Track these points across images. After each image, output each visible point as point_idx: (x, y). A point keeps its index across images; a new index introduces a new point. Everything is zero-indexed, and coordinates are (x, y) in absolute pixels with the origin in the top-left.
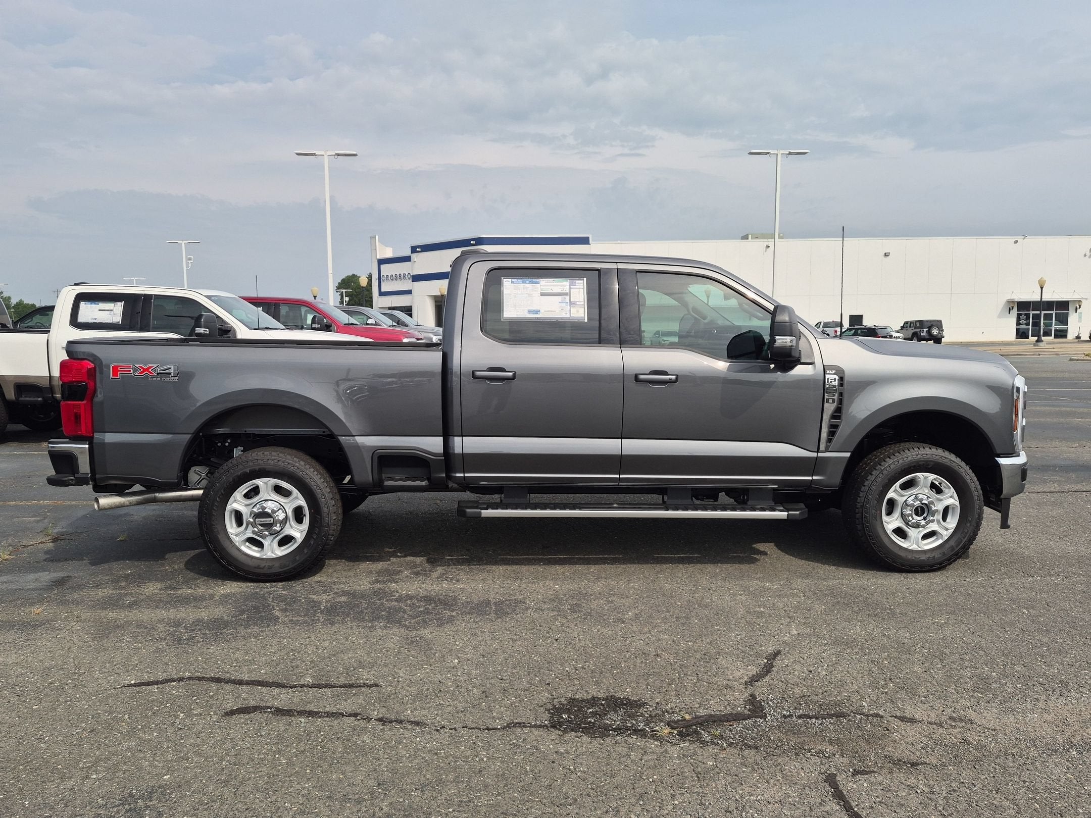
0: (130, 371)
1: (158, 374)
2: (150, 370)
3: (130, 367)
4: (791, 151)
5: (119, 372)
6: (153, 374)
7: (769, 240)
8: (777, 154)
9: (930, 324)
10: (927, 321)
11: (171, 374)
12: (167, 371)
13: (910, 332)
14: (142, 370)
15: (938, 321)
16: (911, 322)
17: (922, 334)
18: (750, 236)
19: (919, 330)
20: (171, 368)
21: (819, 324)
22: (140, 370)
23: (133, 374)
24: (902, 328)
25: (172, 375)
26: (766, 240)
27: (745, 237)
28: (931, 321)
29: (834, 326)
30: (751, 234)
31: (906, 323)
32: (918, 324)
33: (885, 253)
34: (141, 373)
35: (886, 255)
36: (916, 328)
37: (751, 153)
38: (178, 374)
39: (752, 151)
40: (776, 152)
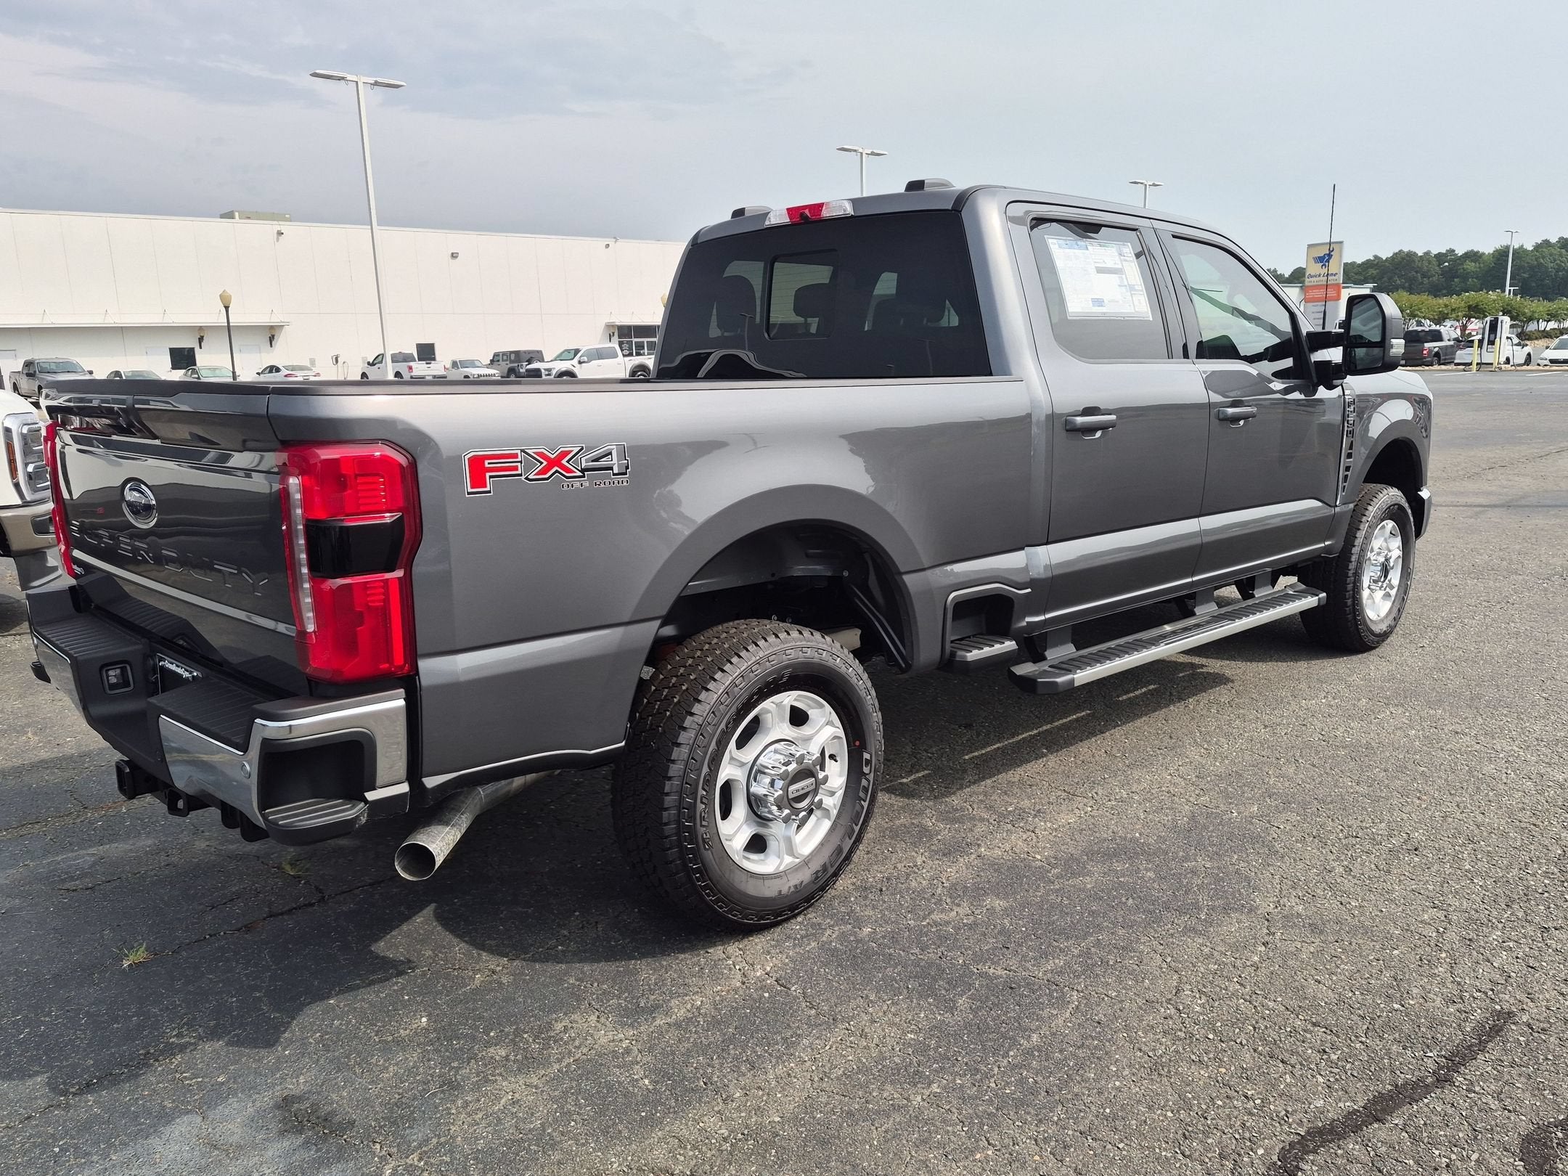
0: (516, 468)
1: (583, 471)
2: (564, 462)
3: (515, 456)
4: (380, 80)
5: (488, 475)
6: (571, 471)
7: (281, 223)
8: (357, 82)
9: (528, 357)
10: (525, 352)
11: (611, 469)
12: (603, 463)
13: (505, 366)
14: (545, 463)
15: (538, 352)
16: (504, 354)
17: (521, 370)
18: (237, 214)
19: (516, 365)
20: (610, 454)
21: (380, 357)
22: (541, 463)
23: (523, 478)
24: (492, 361)
25: (616, 471)
26: (276, 222)
27: (229, 215)
28: (530, 352)
29: (401, 360)
30: (238, 212)
31: (496, 355)
32: (513, 357)
33: (452, 254)
34: (544, 471)
35: (454, 256)
36: (512, 362)
37: (315, 75)
38: (627, 468)
39: (317, 71)
40: (355, 78)
